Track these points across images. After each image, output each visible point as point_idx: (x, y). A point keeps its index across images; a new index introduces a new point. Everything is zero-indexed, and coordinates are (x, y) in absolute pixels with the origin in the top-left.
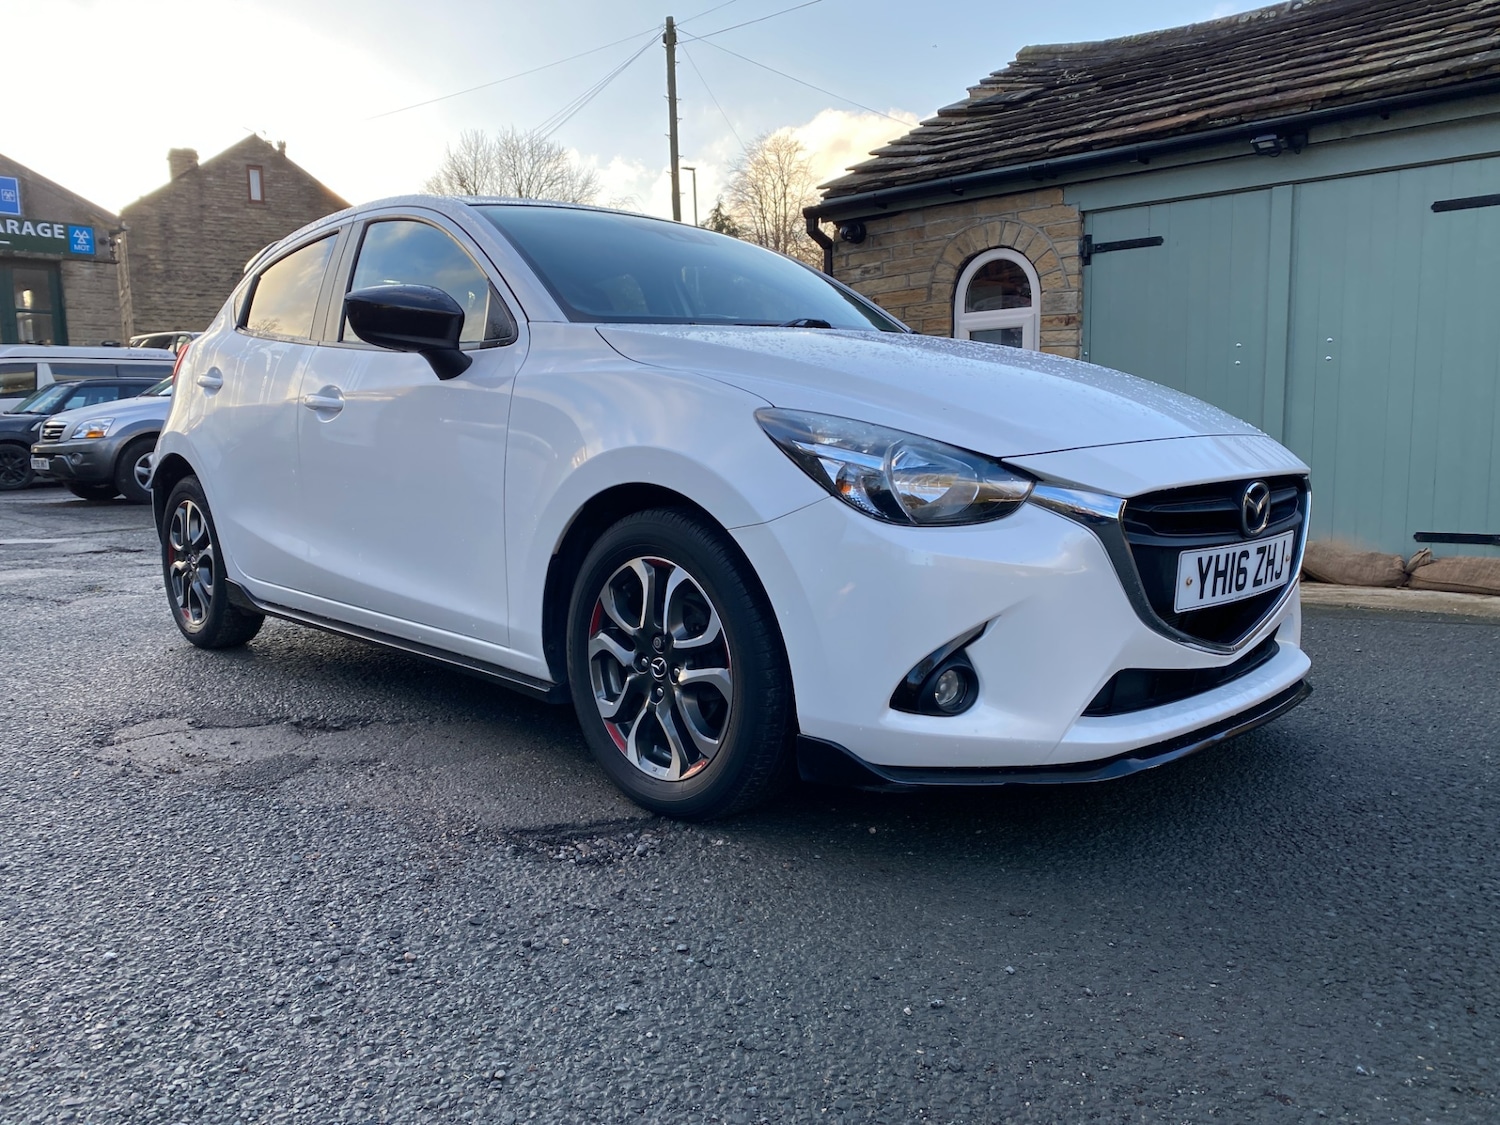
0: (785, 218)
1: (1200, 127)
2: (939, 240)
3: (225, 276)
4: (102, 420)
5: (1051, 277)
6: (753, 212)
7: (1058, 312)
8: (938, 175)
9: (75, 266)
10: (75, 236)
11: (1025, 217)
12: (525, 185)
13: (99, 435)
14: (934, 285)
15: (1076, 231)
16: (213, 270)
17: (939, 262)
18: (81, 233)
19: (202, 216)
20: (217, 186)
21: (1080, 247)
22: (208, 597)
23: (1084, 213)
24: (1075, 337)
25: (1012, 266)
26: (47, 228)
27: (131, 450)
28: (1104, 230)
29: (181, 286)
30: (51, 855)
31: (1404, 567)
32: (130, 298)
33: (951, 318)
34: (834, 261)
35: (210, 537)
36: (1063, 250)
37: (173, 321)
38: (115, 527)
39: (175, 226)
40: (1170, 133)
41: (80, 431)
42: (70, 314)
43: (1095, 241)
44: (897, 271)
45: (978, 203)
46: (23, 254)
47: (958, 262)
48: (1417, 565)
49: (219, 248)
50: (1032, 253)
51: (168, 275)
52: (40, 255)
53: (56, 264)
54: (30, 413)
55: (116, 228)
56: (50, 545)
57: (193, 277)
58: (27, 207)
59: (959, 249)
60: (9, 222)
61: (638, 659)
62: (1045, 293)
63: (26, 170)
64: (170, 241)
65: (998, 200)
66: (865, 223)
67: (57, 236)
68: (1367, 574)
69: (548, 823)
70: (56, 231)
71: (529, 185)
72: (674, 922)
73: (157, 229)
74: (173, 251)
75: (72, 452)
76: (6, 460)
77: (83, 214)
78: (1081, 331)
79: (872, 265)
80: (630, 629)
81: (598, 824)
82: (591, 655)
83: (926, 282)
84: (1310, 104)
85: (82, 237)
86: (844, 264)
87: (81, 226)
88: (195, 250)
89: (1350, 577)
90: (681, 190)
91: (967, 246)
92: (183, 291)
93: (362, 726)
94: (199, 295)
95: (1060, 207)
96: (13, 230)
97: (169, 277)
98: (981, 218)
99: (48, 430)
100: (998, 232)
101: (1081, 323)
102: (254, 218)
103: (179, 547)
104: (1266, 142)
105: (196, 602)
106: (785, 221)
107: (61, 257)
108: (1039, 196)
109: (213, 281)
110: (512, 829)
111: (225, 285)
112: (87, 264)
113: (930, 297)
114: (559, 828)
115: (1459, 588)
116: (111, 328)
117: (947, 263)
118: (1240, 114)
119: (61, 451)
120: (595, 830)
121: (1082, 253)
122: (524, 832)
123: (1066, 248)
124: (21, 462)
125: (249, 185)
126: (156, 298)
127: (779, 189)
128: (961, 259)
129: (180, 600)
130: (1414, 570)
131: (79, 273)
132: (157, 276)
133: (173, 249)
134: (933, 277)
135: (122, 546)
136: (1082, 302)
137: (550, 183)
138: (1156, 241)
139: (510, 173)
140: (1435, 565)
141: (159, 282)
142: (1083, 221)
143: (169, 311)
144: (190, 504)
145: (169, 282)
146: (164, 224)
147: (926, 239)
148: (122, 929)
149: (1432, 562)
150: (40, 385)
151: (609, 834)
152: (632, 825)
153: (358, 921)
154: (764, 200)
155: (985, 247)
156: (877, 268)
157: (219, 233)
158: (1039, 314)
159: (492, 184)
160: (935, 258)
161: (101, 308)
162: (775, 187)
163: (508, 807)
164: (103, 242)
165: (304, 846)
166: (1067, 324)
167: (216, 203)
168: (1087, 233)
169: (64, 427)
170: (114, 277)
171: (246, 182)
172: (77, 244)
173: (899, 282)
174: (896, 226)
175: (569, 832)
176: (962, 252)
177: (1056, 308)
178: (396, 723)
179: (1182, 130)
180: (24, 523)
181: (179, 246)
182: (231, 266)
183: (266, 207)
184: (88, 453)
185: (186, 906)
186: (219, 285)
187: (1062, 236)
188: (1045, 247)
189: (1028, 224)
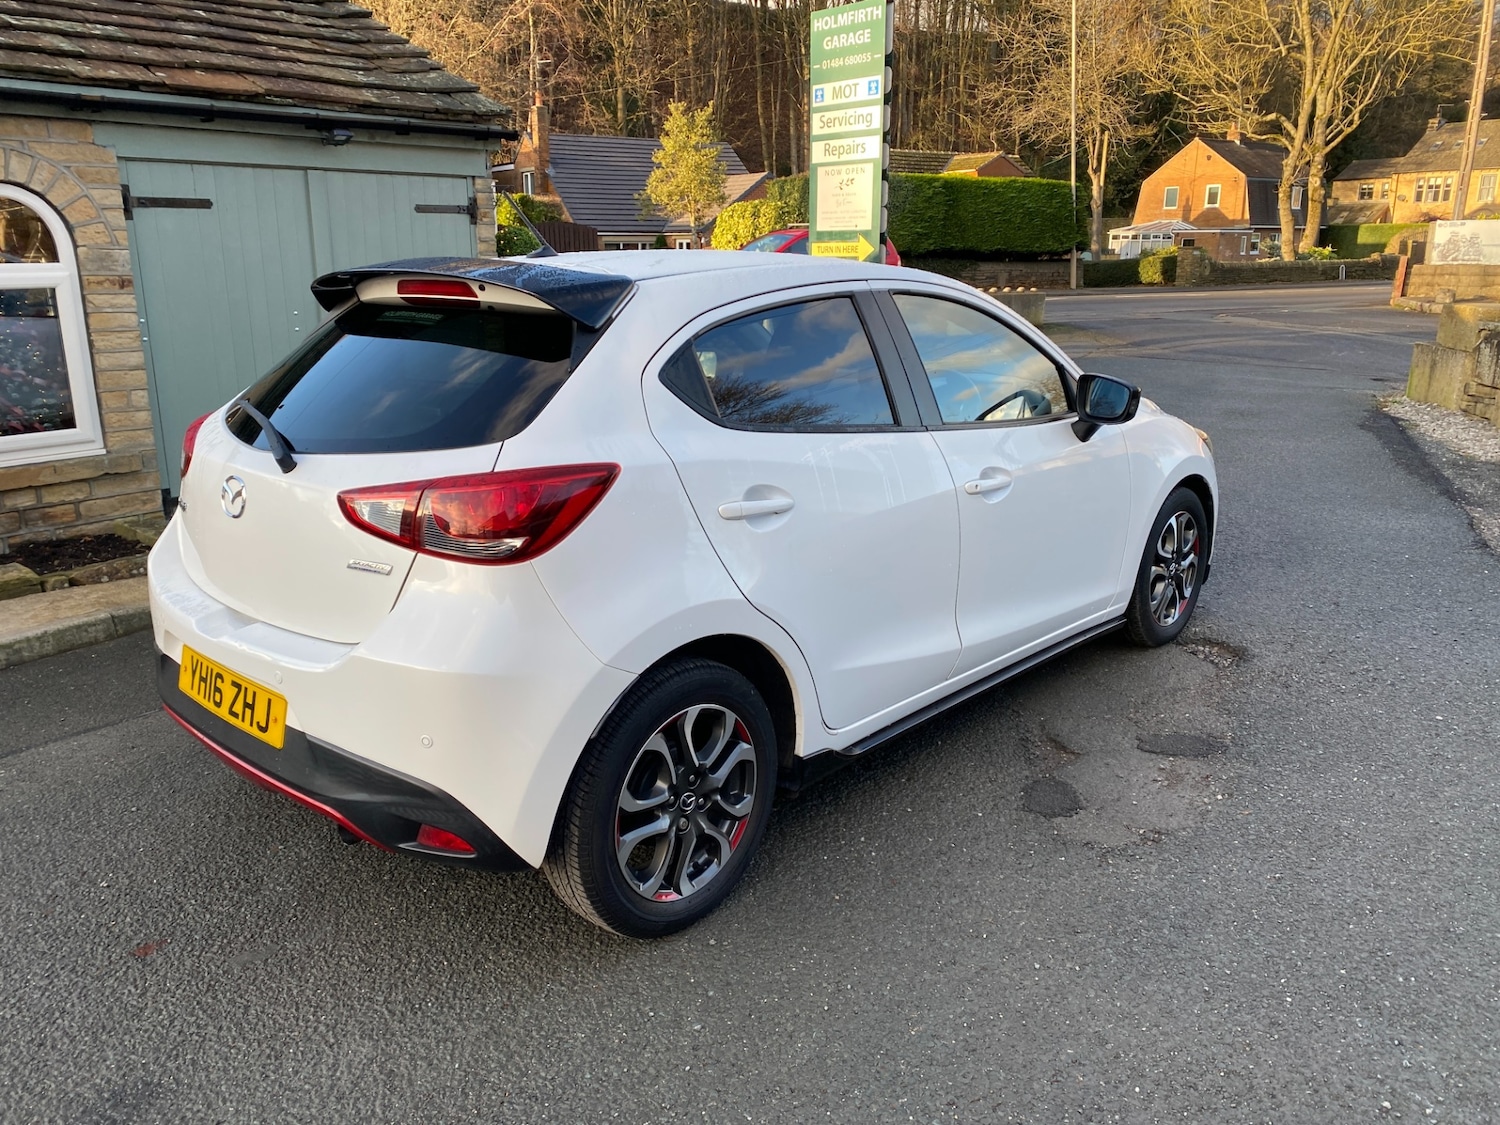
1: (261, 100)
5: (87, 230)
7: (108, 273)
11: (41, 149)
15: (116, 179)
21: (121, 197)
23: (119, 159)
24: (134, 303)
25: (23, 207)
36: (102, 198)
43: (135, 194)
50: (57, 198)
62: (80, 249)
78: (140, 296)
95: (91, 146)
101: (140, 286)
121: (124, 206)
123: (107, 197)
136: (137, 261)
138: (206, 204)
142: (119, 168)
158: (75, 273)
166: (122, 287)
168: (126, 182)
177: (100, 267)
179: (243, 98)
187: (99, 182)
188: (77, 191)
189: (48, 160)
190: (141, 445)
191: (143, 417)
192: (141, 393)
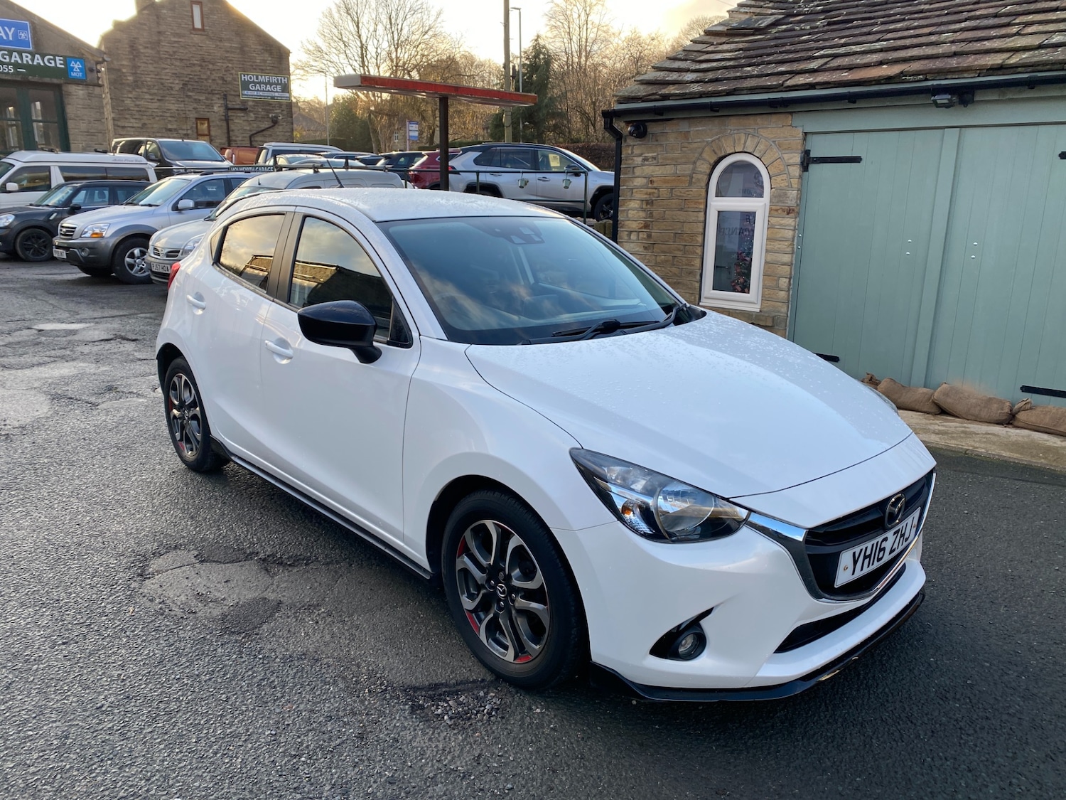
0: (587, 39)
1: (897, 80)
2: (700, 142)
3: (177, 86)
4: (102, 225)
5: (779, 178)
6: (563, 34)
7: (783, 205)
8: (701, 95)
9: (73, 89)
10: (71, 65)
11: (763, 132)
12: (394, 14)
13: (99, 236)
14: (694, 175)
15: (799, 147)
16: (168, 81)
17: (699, 159)
18: (76, 63)
19: (160, 40)
20: (170, 17)
21: (801, 158)
22: (198, 442)
23: (806, 133)
24: (793, 224)
25: (750, 166)
26: (51, 59)
27: (122, 247)
28: (820, 148)
29: (145, 93)
30: (128, 697)
31: (1011, 410)
32: (110, 101)
33: (705, 200)
34: (623, 149)
35: (197, 402)
36: (788, 159)
37: (140, 119)
38: (115, 312)
39: (140, 47)
40: (874, 83)
41: (87, 232)
42: (71, 124)
43: (812, 155)
44: (668, 162)
45: (730, 118)
46: (36, 79)
47: (712, 160)
48: (1019, 410)
49: (172, 65)
50: (767, 159)
51: (137, 84)
52: (47, 80)
53: (59, 87)
54: (48, 206)
55: (101, 60)
56: (74, 332)
57: (154, 86)
58: (36, 44)
59: (714, 150)
60: (24, 55)
61: (488, 581)
62: (773, 189)
63: (34, 15)
64: (136, 59)
65: (745, 117)
66: (647, 124)
67: (58, 65)
68: (984, 414)
69: (431, 681)
70: (58, 62)
71: (397, 14)
72: (512, 789)
73: (127, 49)
74: (140, 67)
75: (82, 247)
76: (33, 240)
77: (75, 49)
78: (797, 220)
79: (650, 155)
80: (484, 563)
81: (461, 683)
82: (458, 568)
83: (689, 172)
84: (978, 72)
85: (76, 66)
86: (630, 152)
87: (75, 58)
88: (155, 65)
89: (973, 415)
90: (511, 37)
91: (720, 149)
92: (147, 96)
93: (306, 564)
94: (158, 100)
95: (789, 128)
96: (27, 61)
97: (138, 87)
98: (731, 130)
99: (64, 230)
100: (743, 141)
101: (798, 213)
102: (197, 42)
103: (176, 403)
104: (943, 99)
105: (188, 441)
106: (586, 42)
107: (62, 82)
108: (774, 118)
109: (168, 89)
110: (409, 686)
111: (176, 93)
112: (80, 87)
113: (691, 183)
114: (437, 686)
115: (1045, 429)
116: (100, 134)
117: (704, 160)
118: (926, 74)
119: (73, 246)
120: (459, 688)
121: (802, 163)
122: (415, 689)
123: (791, 158)
124: (44, 242)
125: (192, 17)
126: (128, 102)
127: (583, 16)
128: (715, 158)
129: (178, 435)
130: (1017, 413)
131: (74, 94)
132: (128, 85)
133: (139, 65)
134: (694, 169)
135: (123, 334)
136: (800, 198)
137: (412, 12)
138: (857, 160)
139: (383, 4)
140: (1033, 412)
141: (130, 89)
142: (805, 139)
143: (138, 111)
144: (184, 377)
145: (137, 90)
146: (133, 46)
147: (690, 141)
148: (181, 774)
149: (1031, 409)
150: (54, 185)
151: (468, 690)
152: (482, 684)
153: (321, 775)
154: (571, 26)
155: (733, 151)
156: (654, 158)
157: (172, 53)
158: (768, 204)
159: (370, 13)
160: (696, 155)
161: (92, 119)
162: (579, 16)
163: (404, 664)
164: (91, 70)
165: (282, 697)
166: (788, 213)
167: (169, 30)
168: (807, 148)
169: (75, 228)
170: (100, 97)
171: (190, 14)
172: (73, 72)
173: (669, 170)
174: (669, 128)
175: (444, 690)
176: (716, 153)
177: (781, 201)
178: (328, 564)
179: (882, 82)
180: (54, 306)
181: (144, 63)
182: (182, 79)
183: (206, 33)
184: (92, 248)
185: (216, 753)
186: (173, 92)
187: (789, 149)
188: (776, 156)
189: (765, 138)
190: (779, 312)
191: (783, 294)
192: (784, 280)
